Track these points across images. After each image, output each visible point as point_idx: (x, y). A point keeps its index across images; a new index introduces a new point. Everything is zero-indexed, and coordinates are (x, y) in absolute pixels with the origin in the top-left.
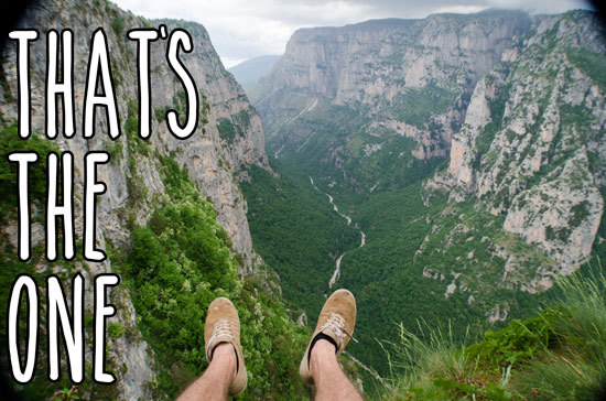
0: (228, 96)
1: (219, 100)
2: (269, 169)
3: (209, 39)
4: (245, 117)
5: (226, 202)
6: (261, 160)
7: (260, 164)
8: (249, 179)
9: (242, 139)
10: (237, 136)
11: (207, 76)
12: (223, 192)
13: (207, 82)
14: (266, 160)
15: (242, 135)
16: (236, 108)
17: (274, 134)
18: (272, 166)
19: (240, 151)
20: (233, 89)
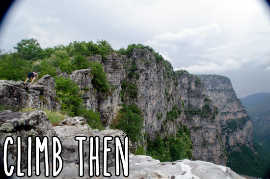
0: (237, 110)
1: (232, 111)
2: (252, 149)
3: (231, 84)
4: (244, 121)
5: (216, 154)
6: (249, 143)
7: (248, 145)
8: (240, 151)
9: (240, 130)
10: (238, 129)
11: (228, 99)
12: (216, 149)
13: (227, 102)
14: (251, 143)
15: (241, 129)
16: (240, 116)
17: (262, 132)
18: (254, 148)
19: (238, 136)
20: (240, 107)
